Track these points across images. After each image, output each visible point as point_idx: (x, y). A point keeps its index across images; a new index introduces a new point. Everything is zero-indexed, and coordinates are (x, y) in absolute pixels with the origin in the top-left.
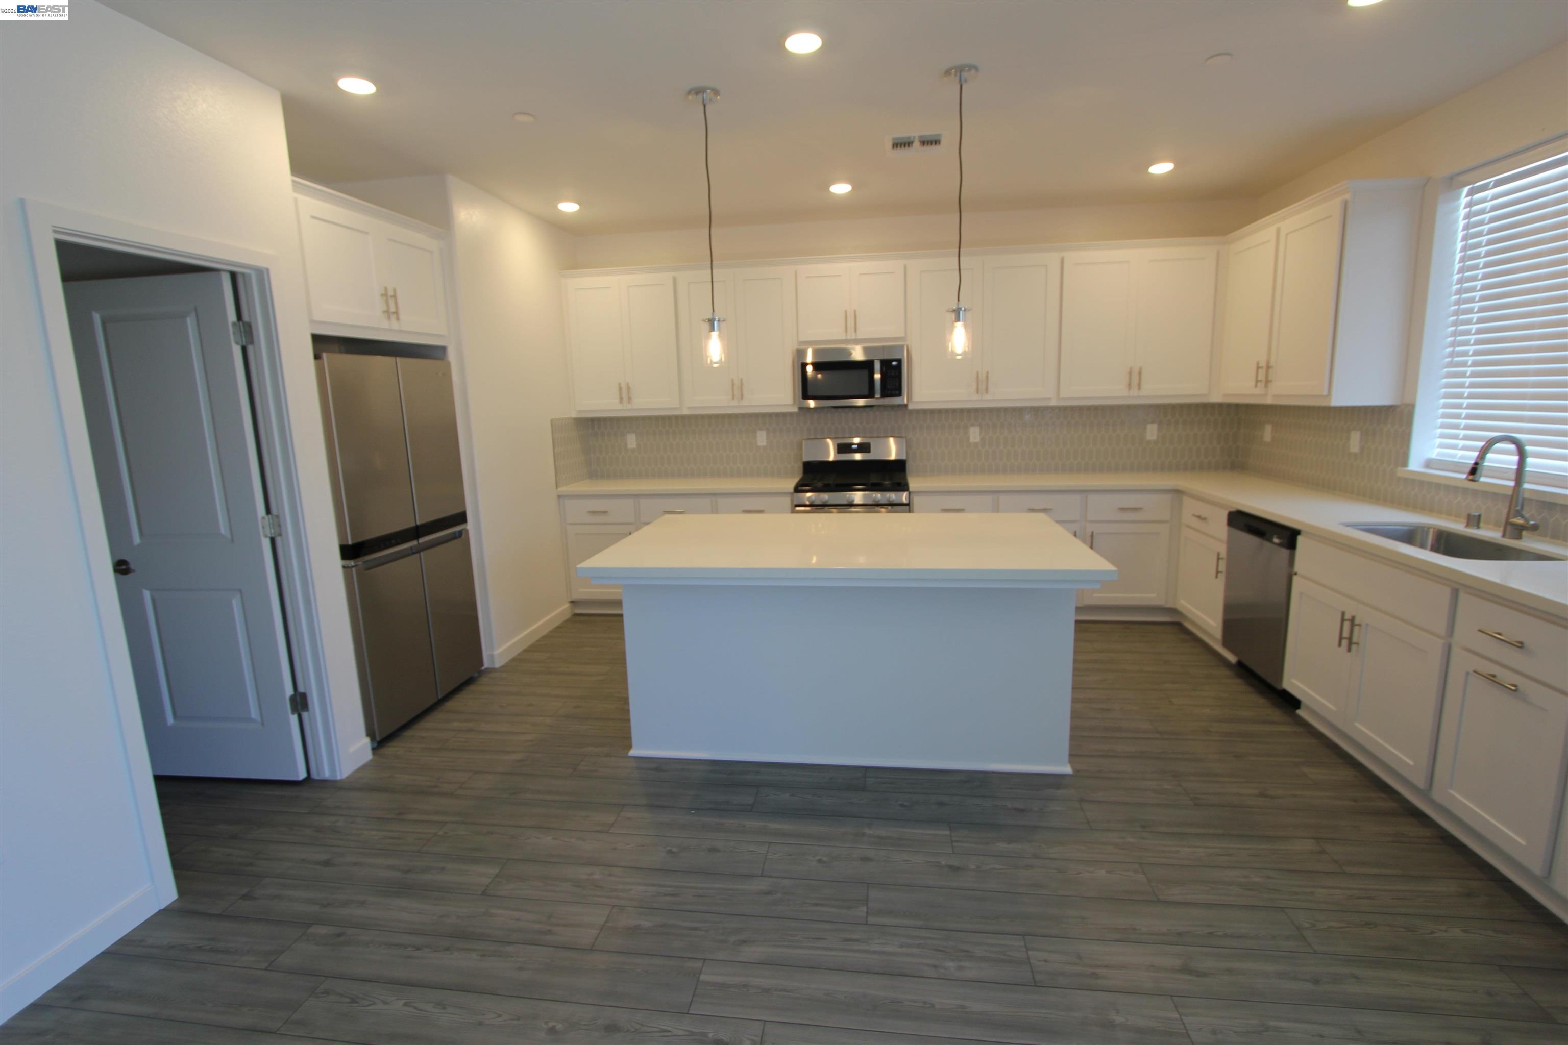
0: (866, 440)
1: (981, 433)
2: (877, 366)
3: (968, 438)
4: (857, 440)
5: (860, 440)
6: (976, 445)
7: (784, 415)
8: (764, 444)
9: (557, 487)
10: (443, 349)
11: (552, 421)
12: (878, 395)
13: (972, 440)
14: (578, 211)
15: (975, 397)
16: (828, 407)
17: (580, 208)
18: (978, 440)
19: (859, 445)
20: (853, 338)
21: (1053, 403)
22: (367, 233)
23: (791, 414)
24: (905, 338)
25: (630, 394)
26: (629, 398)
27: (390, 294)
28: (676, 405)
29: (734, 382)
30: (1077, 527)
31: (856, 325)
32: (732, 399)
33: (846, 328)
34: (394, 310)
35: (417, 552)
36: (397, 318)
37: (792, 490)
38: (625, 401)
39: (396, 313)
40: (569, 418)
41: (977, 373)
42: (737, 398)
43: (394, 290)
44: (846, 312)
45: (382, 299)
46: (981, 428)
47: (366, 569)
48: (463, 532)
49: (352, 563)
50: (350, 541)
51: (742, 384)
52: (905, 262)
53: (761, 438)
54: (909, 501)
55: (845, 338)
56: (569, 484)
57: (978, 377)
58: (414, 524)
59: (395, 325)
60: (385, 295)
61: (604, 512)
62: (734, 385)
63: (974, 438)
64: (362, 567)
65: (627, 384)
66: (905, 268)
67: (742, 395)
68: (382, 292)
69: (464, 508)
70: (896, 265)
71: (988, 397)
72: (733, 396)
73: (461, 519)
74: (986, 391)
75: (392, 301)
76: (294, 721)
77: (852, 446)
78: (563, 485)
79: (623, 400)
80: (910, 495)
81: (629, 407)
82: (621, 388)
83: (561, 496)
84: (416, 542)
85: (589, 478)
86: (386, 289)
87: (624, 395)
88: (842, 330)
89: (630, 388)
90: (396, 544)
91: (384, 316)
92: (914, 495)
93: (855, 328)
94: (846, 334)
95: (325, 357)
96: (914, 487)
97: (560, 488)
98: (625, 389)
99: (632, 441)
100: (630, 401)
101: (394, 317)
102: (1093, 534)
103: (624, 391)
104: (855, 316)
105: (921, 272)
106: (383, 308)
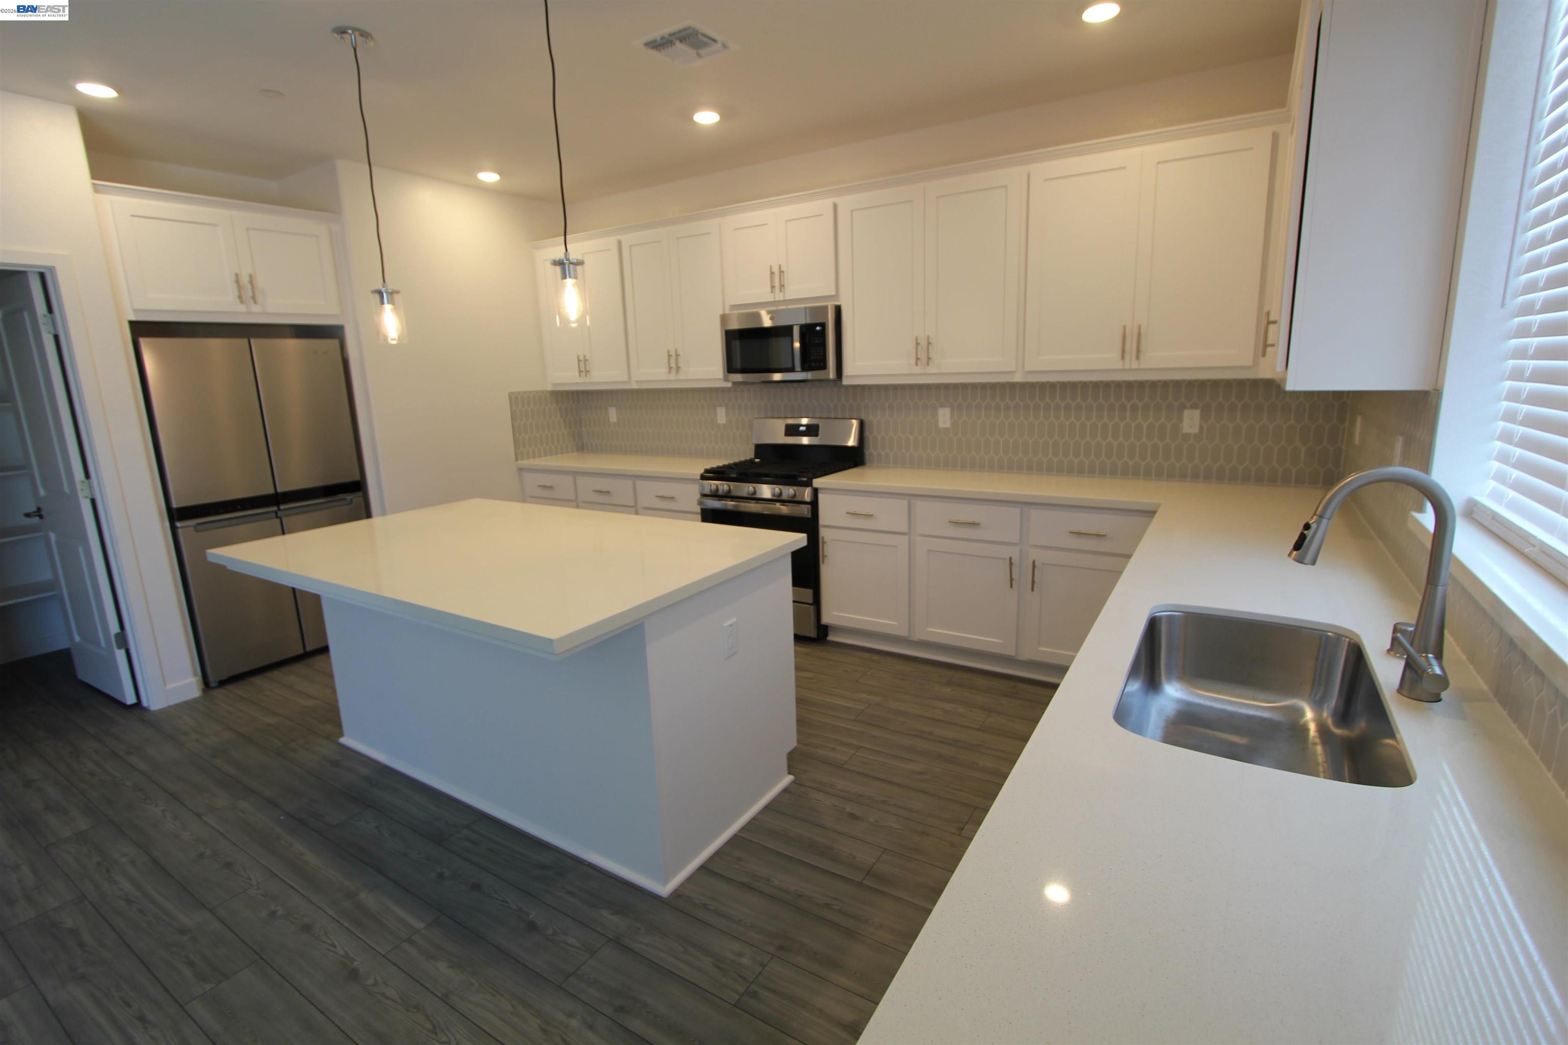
0: (814, 422)
1: (952, 416)
2: (796, 332)
3: (937, 422)
4: (805, 421)
5: (808, 421)
6: (946, 431)
8: (724, 422)
9: (517, 460)
10: (340, 328)
11: (510, 394)
13: (941, 425)
14: (498, 181)
15: (916, 369)
17: (501, 177)
18: (948, 425)
19: (806, 426)
20: (781, 298)
21: (1018, 378)
22: (216, 225)
24: (836, 296)
25: (587, 367)
26: (587, 372)
27: (245, 280)
28: (625, 379)
29: (668, 352)
30: (1014, 552)
31: (782, 284)
32: (670, 372)
33: (773, 287)
34: (250, 294)
35: (277, 517)
36: (255, 302)
37: (699, 477)
38: (583, 374)
39: (254, 298)
40: (542, 392)
41: (917, 338)
42: (673, 371)
43: (251, 276)
44: (771, 268)
45: (235, 285)
46: (952, 409)
47: (197, 531)
48: (354, 500)
49: (178, 524)
50: (175, 504)
51: (677, 355)
52: (836, 200)
53: (721, 416)
54: (813, 499)
55: (773, 300)
56: (528, 458)
57: (918, 344)
58: (272, 491)
59: (256, 308)
60: (237, 282)
61: (551, 487)
62: (670, 356)
63: (944, 423)
64: (192, 529)
65: (584, 356)
66: (835, 207)
67: (678, 368)
68: (234, 279)
69: (357, 477)
70: (823, 205)
71: (932, 369)
72: (670, 368)
73: (358, 486)
74: (930, 362)
75: (249, 286)
76: (120, 655)
77: (800, 427)
78: (523, 459)
79: (581, 373)
80: (816, 491)
81: (587, 380)
82: (579, 361)
83: (520, 470)
84: (275, 508)
85: (578, 451)
86: (237, 275)
87: (582, 369)
88: (769, 289)
89: (587, 360)
90: (244, 509)
91: (238, 300)
92: (819, 491)
93: (782, 286)
94: (773, 294)
95: (144, 342)
96: (817, 482)
97: (519, 462)
98: (583, 361)
99: (613, 415)
100: (588, 374)
101: (251, 300)
102: (1036, 564)
103: (582, 364)
104: (781, 272)
105: (852, 211)
106: (237, 294)
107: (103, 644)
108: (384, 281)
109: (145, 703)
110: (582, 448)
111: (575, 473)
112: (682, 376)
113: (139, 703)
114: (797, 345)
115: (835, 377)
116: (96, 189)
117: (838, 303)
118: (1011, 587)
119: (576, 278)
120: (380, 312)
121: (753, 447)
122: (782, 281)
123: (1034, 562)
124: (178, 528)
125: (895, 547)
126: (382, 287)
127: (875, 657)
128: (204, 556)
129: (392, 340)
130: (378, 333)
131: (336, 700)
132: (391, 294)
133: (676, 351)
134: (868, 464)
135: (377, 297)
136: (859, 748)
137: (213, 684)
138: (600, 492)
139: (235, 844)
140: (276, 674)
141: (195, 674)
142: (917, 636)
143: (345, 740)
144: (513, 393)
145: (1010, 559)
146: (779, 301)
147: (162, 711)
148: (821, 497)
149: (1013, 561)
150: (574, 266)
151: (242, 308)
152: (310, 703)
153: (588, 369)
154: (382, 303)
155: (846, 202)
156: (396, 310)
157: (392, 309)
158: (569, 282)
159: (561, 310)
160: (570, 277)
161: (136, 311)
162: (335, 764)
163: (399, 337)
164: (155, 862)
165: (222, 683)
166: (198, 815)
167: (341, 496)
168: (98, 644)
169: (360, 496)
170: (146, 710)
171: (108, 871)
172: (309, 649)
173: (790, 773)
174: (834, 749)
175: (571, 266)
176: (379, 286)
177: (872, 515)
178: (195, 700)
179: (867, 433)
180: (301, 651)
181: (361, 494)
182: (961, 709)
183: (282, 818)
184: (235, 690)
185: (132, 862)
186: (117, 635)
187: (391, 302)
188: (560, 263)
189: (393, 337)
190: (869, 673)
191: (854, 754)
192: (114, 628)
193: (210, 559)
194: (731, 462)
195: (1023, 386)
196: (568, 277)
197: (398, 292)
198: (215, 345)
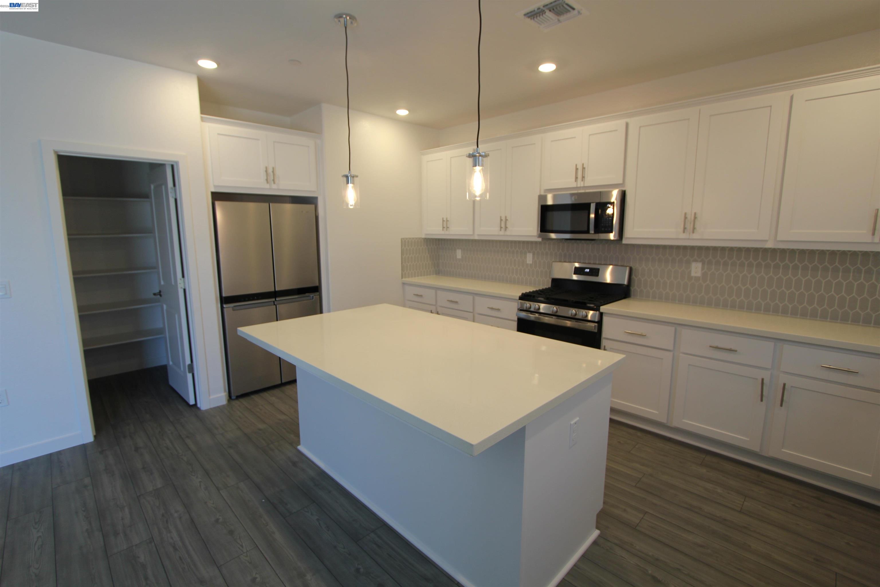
0: (596, 266)
1: (703, 269)
2: (593, 207)
3: (690, 272)
6: (697, 279)
7: (532, 243)
8: (531, 262)
9: (402, 278)
10: (316, 198)
11: (402, 239)
12: (592, 231)
13: (693, 274)
14: (407, 115)
15: (682, 236)
16: (563, 239)
17: (409, 113)
18: (699, 274)
19: (590, 269)
20: (582, 185)
21: (770, 245)
22: (259, 140)
23: (536, 243)
24: (623, 184)
25: (448, 224)
26: (447, 227)
27: (270, 171)
28: (471, 233)
29: (501, 217)
30: (766, 375)
31: (584, 176)
32: (501, 230)
33: (576, 178)
34: (272, 179)
35: (274, 304)
36: (274, 183)
37: (518, 298)
38: (445, 229)
39: (274, 180)
40: (419, 238)
41: (685, 214)
42: (503, 230)
43: (273, 168)
44: (576, 165)
45: (265, 173)
46: (703, 264)
47: (233, 310)
48: (314, 297)
49: (225, 306)
50: (224, 295)
51: (506, 220)
52: (628, 120)
53: (529, 258)
54: (599, 320)
55: (575, 186)
56: (409, 277)
57: (686, 218)
58: (273, 290)
59: (274, 186)
60: (266, 171)
61: (421, 296)
62: (501, 220)
63: (696, 273)
64: (231, 309)
65: (447, 219)
66: (627, 125)
67: (506, 228)
68: (265, 169)
69: (317, 284)
70: (619, 124)
71: (695, 236)
72: (501, 228)
73: (316, 289)
74: (695, 231)
75: (272, 174)
76: (190, 376)
77: (585, 269)
78: (405, 277)
79: (444, 228)
80: (601, 314)
81: (447, 233)
82: (443, 221)
83: (404, 284)
84: (274, 300)
85: (436, 274)
86: (266, 168)
87: (445, 226)
88: (574, 179)
89: (448, 221)
90: (258, 299)
91: (265, 182)
92: (604, 315)
93: (583, 177)
94: (576, 183)
95: (217, 203)
96: (603, 308)
97: (403, 279)
98: (446, 222)
99: (459, 254)
100: (448, 229)
101: (272, 182)
102: (786, 387)
103: (445, 223)
104: (584, 168)
105: (640, 127)
106: (265, 178)
107: (182, 369)
108: (350, 170)
109: (199, 405)
110: (439, 272)
111: (437, 289)
112: (508, 233)
113: (196, 405)
114: (592, 216)
115: (618, 238)
116: (202, 120)
117: (624, 189)
118: (762, 400)
119: (482, 166)
120: (345, 189)
121: (550, 281)
122: (584, 174)
123: (784, 385)
124: (224, 308)
125: (662, 359)
126: (348, 173)
127: (639, 434)
128: (236, 330)
129: (351, 206)
130: (342, 201)
131: (298, 418)
132: (353, 177)
133: (506, 217)
134: (632, 297)
135: (345, 179)
136: (646, 513)
137: (233, 397)
138: (451, 301)
139: (236, 516)
140: (266, 395)
141: (225, 391)
142: (675, 424)
143: (301, 448)
144: (403, 239)
145: (763, 380)
146: (580, 187)
147: (206, 411)
148: (605, 319)
149: (765, 382)
150: (482, 158)
151: (267, 186)
152: (283, 417)
153: (448, 226)
154: (348, 183)
155: (634, 122)
156: (355, 188)
157: (352, 187)
158: (478, 169)
159: (470, 188)
160: (479, 166)
161: (215, 186)
162: (294, 464)
163: (355, 204)
164: (192, 521)
165: (238, 397)
166: (218, 489)
167: (307, 294)
168: (180, 368)
169: (318, 295)
170: (199, 409)
171: (167, 521)
172: (283, 382)
173: (597, 528)
174: (625, 510)
175: (480, 158)
176: (347, 173)
177: (645, 335)
178: (223, 406)
179: (633, 276)
180: (280, 382)
181: (318, 293)
182: (719, 490)
183: (263, 501)
184: (244, 402)
185: (180, 518)
186: (189, 365)
187: (353, 183)
188: (472, 156)
189: (351, 204)
190: (637, 447)
191: (642, 518)
192: (188, 362)
193: (239, 334)
194: (538, 289)
195: (774, 251)
196: (477, 165)
197: (357, 176)
198: (251, 206)
